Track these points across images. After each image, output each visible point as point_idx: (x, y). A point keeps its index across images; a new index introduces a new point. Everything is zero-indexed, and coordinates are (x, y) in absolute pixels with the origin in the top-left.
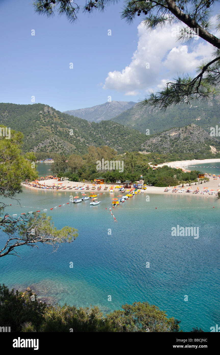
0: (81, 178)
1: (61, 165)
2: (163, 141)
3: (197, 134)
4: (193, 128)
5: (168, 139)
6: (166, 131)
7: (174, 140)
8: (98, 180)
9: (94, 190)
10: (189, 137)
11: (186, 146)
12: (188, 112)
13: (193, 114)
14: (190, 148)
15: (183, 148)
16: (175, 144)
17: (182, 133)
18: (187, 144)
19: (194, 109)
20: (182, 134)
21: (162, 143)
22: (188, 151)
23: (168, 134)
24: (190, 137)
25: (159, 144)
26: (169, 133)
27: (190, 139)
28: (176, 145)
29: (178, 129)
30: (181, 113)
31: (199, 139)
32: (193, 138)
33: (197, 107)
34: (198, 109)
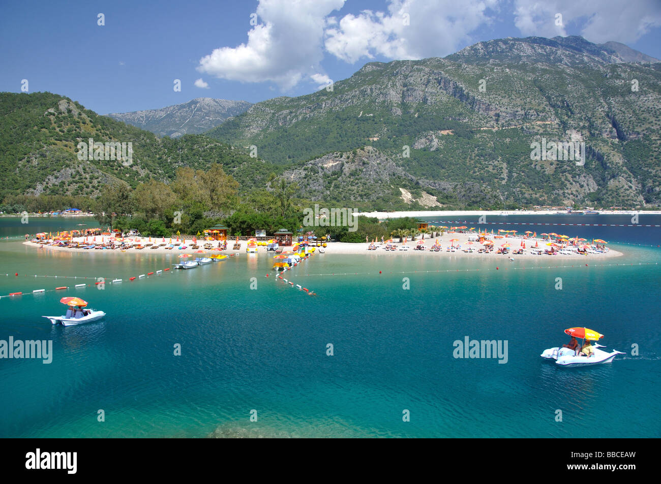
0: (171, 229)
1: (118, 205)
2: (311, 178)
3: (376, 165)
4: (368, 153)
5: (321, 174)
6: (315, 159)
7: (332, 176)
8: (215, 232)
9: (210, 249)
10: (360, 170)
11: (356, 187)
12: (356, 125)
13: (364, 128)
14: (363, 192)
15: (350, 192)
16: (333, 183)
17: (347, 162)
18: (357, 184)
19: (368, 120)
20: (346, 165)
21: (308, 180)
22: (359, 198)
23: (320, 165)
24: (362, 172)
25: (303, 182)
26: (323, 162)
27: (362, 175)
28: (335, 185)
29: (339, 154)
30: (342, 126)
31: (379, 175)
32: (369, 173)
33: (372, 115)
34: (374, 121)
